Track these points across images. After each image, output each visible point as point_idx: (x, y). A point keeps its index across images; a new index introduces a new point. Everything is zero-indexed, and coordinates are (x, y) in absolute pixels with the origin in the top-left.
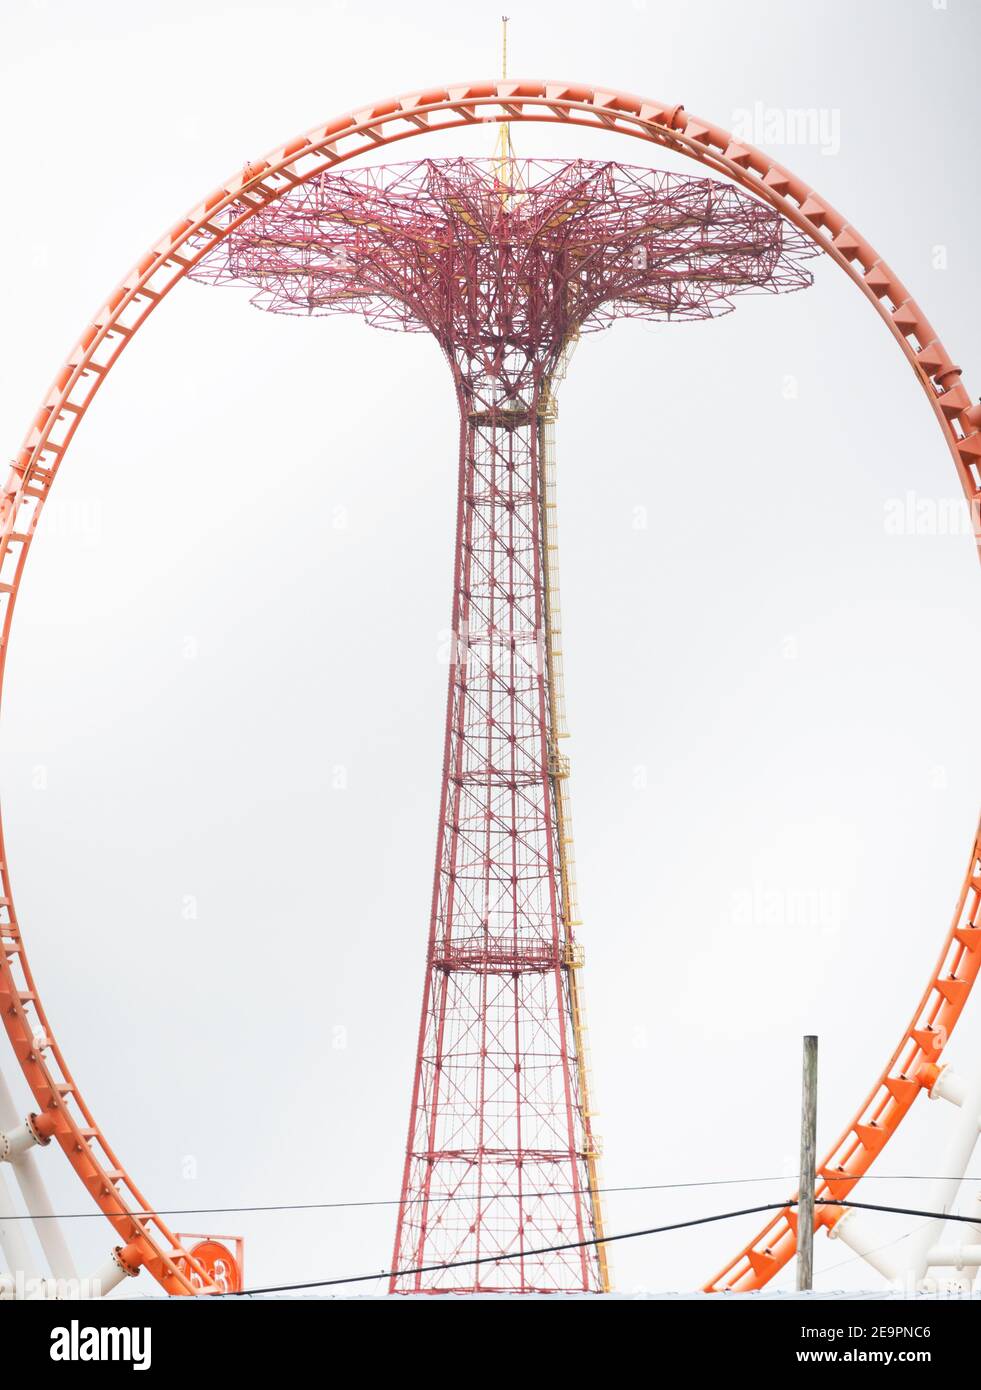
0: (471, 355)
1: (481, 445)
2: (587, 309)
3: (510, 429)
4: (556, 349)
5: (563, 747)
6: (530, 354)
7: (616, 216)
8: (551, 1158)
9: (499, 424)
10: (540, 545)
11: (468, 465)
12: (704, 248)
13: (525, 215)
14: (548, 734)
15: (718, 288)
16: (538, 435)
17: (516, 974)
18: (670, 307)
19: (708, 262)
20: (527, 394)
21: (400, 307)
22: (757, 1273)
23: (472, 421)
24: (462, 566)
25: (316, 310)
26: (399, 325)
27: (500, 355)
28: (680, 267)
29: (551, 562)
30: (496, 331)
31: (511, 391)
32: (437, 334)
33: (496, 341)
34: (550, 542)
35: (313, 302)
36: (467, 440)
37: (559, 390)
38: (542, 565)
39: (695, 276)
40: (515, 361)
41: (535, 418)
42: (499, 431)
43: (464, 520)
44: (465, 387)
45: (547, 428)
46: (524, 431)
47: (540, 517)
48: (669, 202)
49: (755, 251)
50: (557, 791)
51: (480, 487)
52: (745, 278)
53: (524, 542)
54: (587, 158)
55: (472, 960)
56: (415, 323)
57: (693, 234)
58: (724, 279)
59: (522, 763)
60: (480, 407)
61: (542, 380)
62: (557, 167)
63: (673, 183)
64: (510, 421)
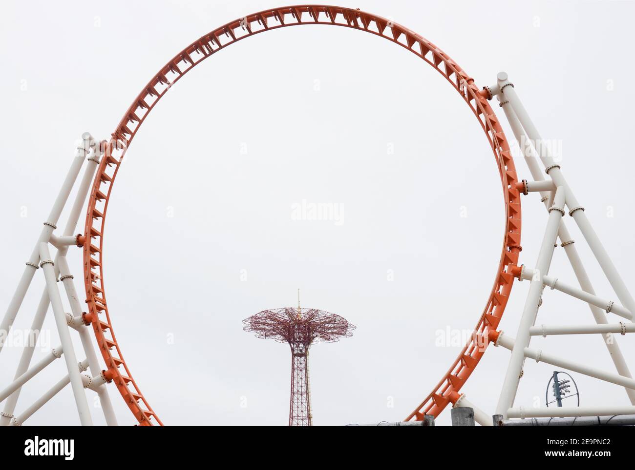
0: (294, 345)
1: (295, 360)
2: (314, 338)
3: (301, 357)
4: (309, 344)
5: (311, 412)
6: (304, 345)
7: (319, 321)
9: (299, 356)
10: (307, 377)
11: (293, 364)
12: (334, 328)
13: (303, 320)
14: (309, 411)
15: (336, 336)
16: (306, 358)
18: (328, 340)
19: (335, 331)
20: (304, 351)
21: (282, 337)
22: (438, 406)
23: (294, 355)
24: (293, 380)
25: (267, 338)
26: (281, 341)
27: (299, 344)
28: (330, 331)
29: (308, 380)
30: (298, 340)
31: (301, 351)
33: (298, 342)
34: (308, 376)
35: (266, 336)
36: (293, 359)
37: (309, 350)
38: (307, 380)
39: (333, 333)
40: (301, 345)
41: (305, 355)
42: (299, 357)
43: (293, 372)
44: (293, 350)
45: (307, 357)
46: (303, 357)
47: (306, 372)
48: (329, 318)
49: (344, 328)
50: (310, 420)
51: (296, 366)
52: (341, 334)
53: (303, 376)
54: (314, 308)
56: (284, 341)
57: (331, 325)
58: (338, 334)
59: (304, 415)
60: (295, 353)
61: (306, 349)
62: (308, 310)
63: (329, 314)
64: (301, 355)
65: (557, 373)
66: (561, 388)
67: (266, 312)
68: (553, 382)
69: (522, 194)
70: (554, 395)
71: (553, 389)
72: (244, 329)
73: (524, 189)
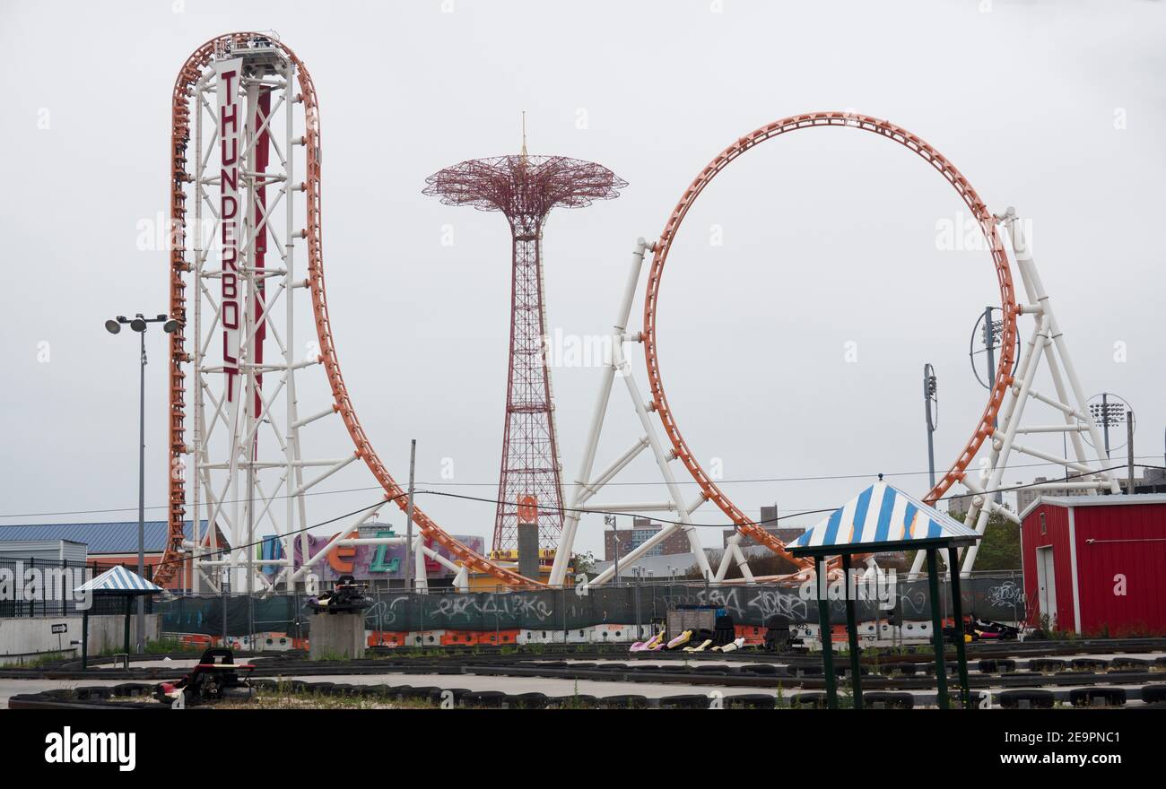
0: (515, 218)
1: (518, 246)
2: (550, 205)
3: (528, 241)
4: (543, 215)
6: (534, 218)
7: (564, 174)
8: (545, 471)
9: (524, 240)
10: (538, 278)
11: (515, 253)
12: (588, 185)
13: (535, 173)
15: (587, 197)
16: (537, 243)
17: (532, 413)
18: (571, 204)
19: (587, 189)
20: (534, 230)
21: (491, 203)
23: (516, 239)
24: (514, 285)
25: (460, 204)
27: (525, 218)
28: (579, 191)
29: (542, 283)
31: (527, 229)
32: (504, 212)
34: (541, 277)
35: (459, 201)
36: (514, 245)
37: (544, 229)
38: (539, 284)
39: (583, 194)
40: (529, 220)
41: (536, 238)
42: (525, 242)
43: (514, 271)
44: (513, 228)
45: (541, 241)
46: (533, 242)
47: (538, 269)
48: (582, 170)
49: (605, 185)
51: (518, 259)
52: (598, 195)
53: (533, 277)
54: (558, 155)
55: (521, 409)
57: (586, 180)
58: (591, 195)
59: (534, 346)
60: (517, 235)
61: (538, 225)
62: (548, 158)
63: (584, 164)
64: (527, 239)
65: (992, 309)
66: (994, 332)
67: (471, 163)
68: (983, 321)
69: (1017, 315)
70: (984, 342)
71: (982, 332)
72: (423, 192)
73: (1020, 312)
